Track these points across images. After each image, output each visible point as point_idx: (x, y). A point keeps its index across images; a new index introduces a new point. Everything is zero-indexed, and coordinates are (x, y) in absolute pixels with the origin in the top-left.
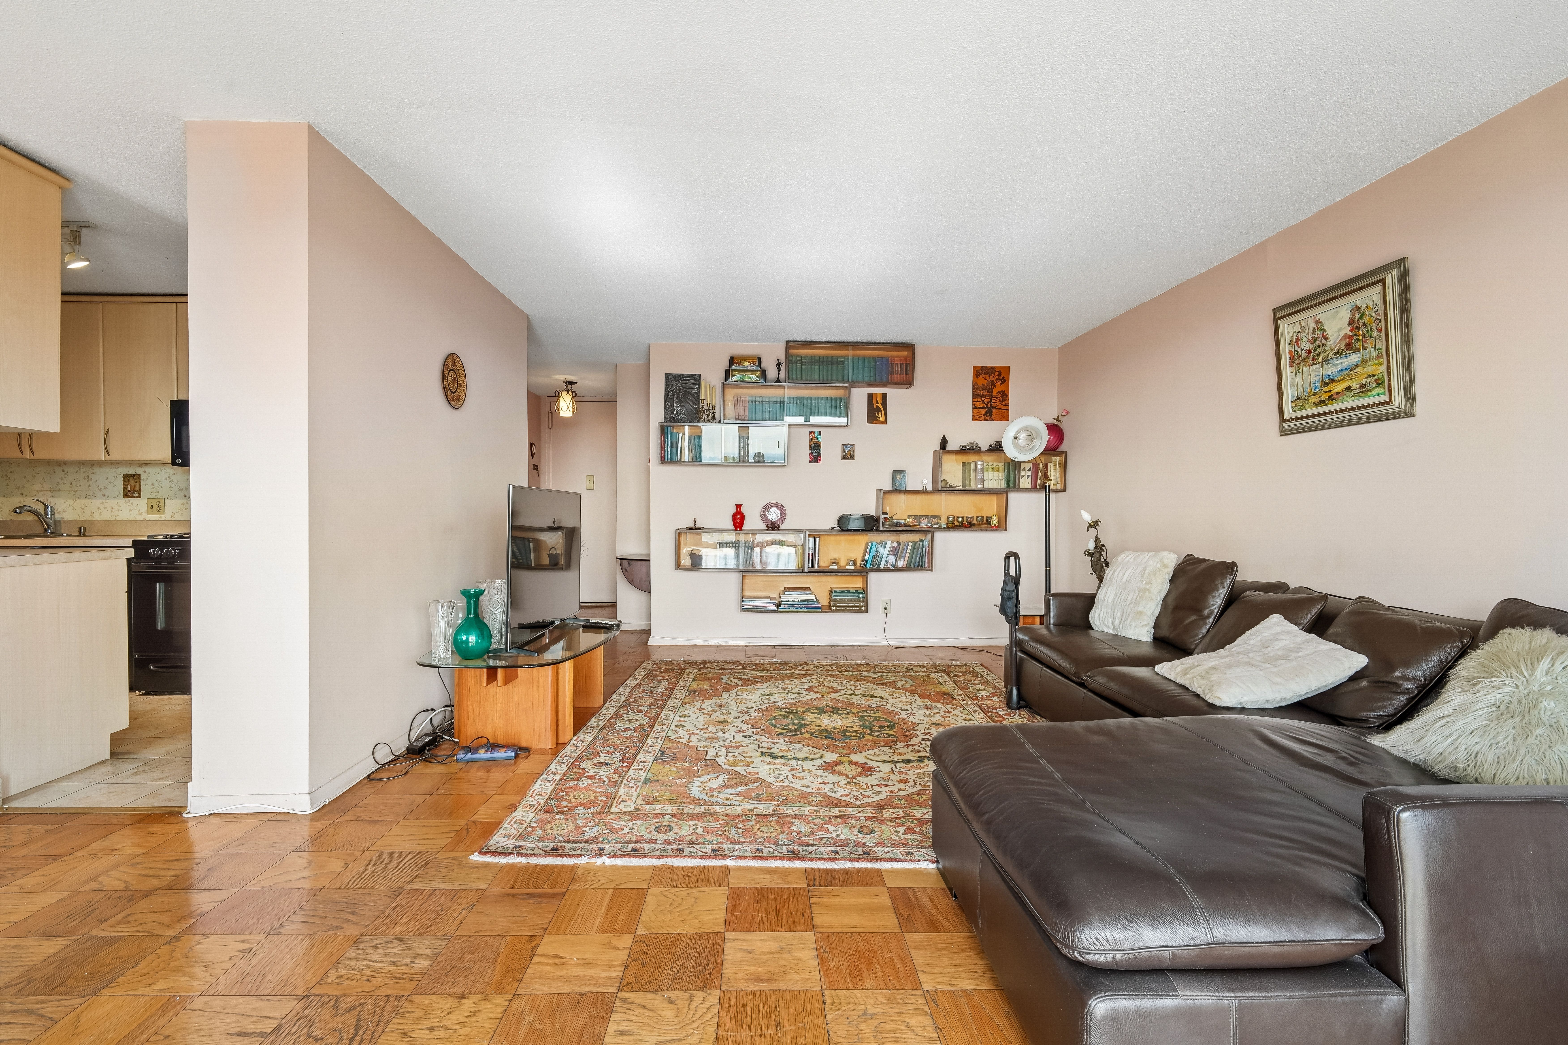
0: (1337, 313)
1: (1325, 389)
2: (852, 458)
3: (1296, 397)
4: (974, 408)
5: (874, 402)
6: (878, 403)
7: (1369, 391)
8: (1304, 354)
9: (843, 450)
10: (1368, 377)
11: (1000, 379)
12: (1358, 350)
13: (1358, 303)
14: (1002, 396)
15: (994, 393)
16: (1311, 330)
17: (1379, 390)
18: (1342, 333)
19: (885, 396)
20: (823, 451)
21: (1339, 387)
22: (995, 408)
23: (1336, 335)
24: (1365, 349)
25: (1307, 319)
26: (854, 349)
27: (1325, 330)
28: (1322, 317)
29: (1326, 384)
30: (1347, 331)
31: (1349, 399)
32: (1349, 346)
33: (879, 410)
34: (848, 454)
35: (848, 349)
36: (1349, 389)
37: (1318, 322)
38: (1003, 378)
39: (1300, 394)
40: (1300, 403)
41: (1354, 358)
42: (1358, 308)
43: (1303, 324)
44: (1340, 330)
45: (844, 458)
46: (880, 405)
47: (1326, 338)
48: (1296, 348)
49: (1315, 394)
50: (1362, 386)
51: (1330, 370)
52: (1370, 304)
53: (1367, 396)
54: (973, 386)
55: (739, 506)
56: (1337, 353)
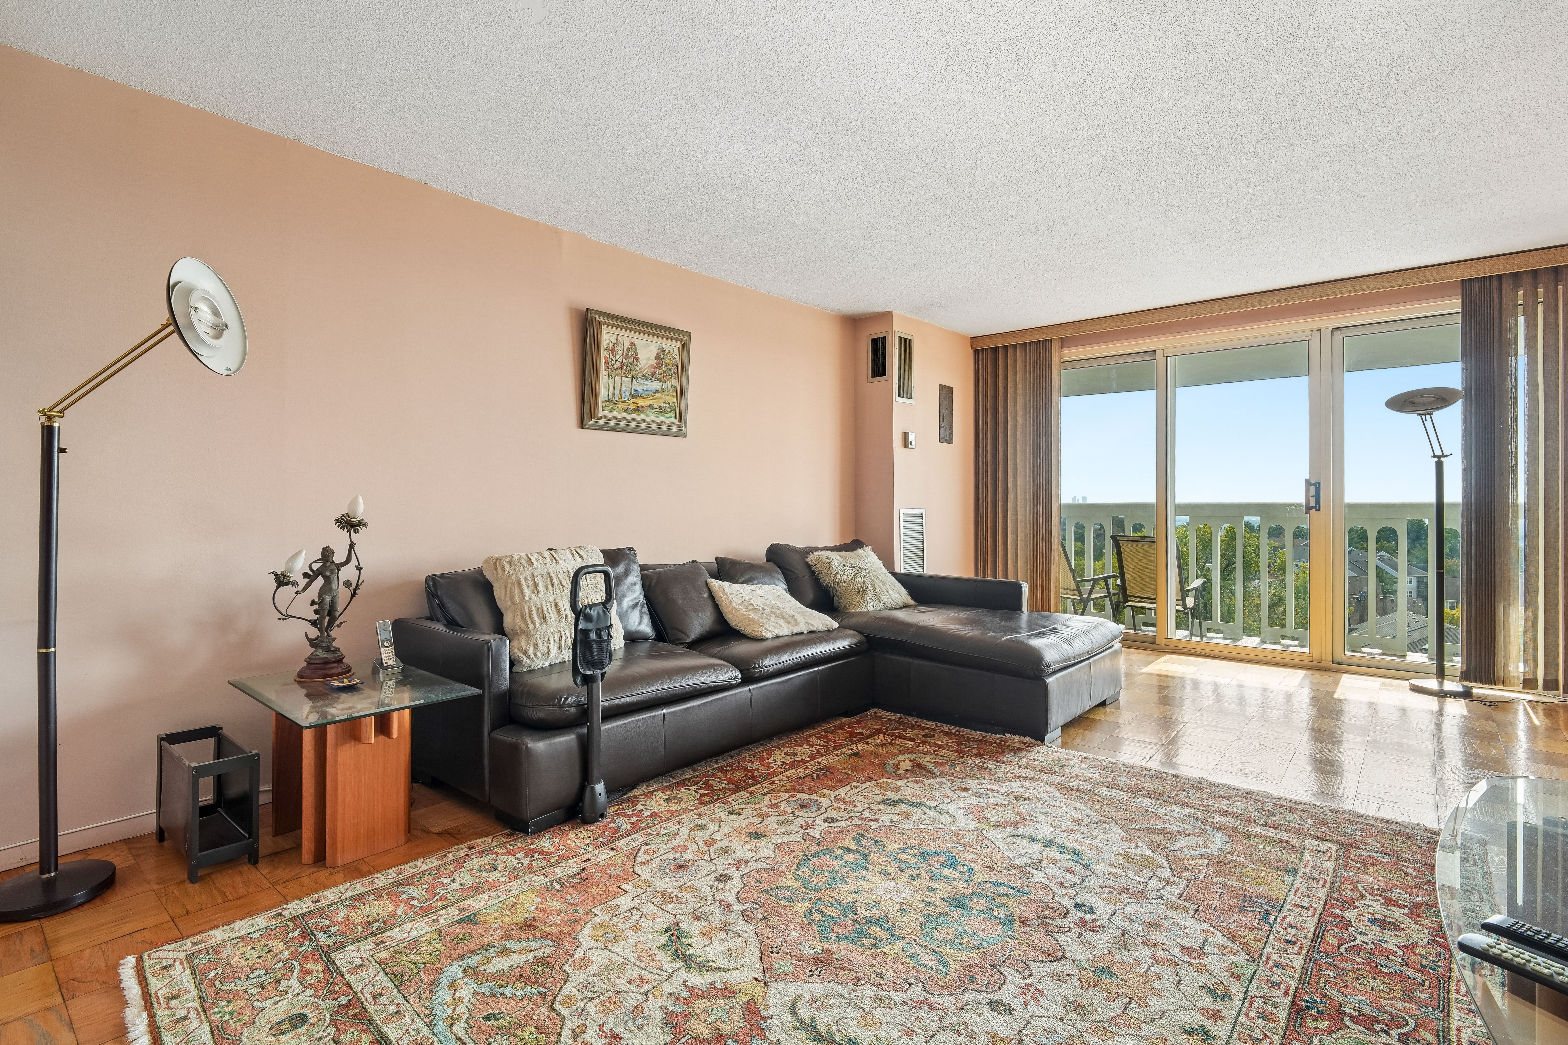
0: (649, 345)
1: (632, 400)
3: (606, 399)
7: (664, 412)
8: (617, 365)
10: (665, 403)
12: (659, 380)
13: (664, 347)
16: (626, 347)
17: (672, 414)
18: (650, 362)
21: (644, 403)
23: (645, 362)
24: (665, 381)
25: (626, 337)
27: (637, 354)
28: (638, 343)
29: (633, 396)
30: (654, 362)
31: (651, 414)
32: (653, 374)
36: (650, 406)
37: (632, 344)
39: (611, 397)
40: (610, 405)
41: (657, 385)
42: (664, 351)
43: (620, 339)
44: (649, 359)
47: (637, 360)
48: (611, 356)
49: (624, 402)
50: (661, 408)
51: (637, 387)
52: (671, 351)
53: (663, 416)
56: (645, 376)
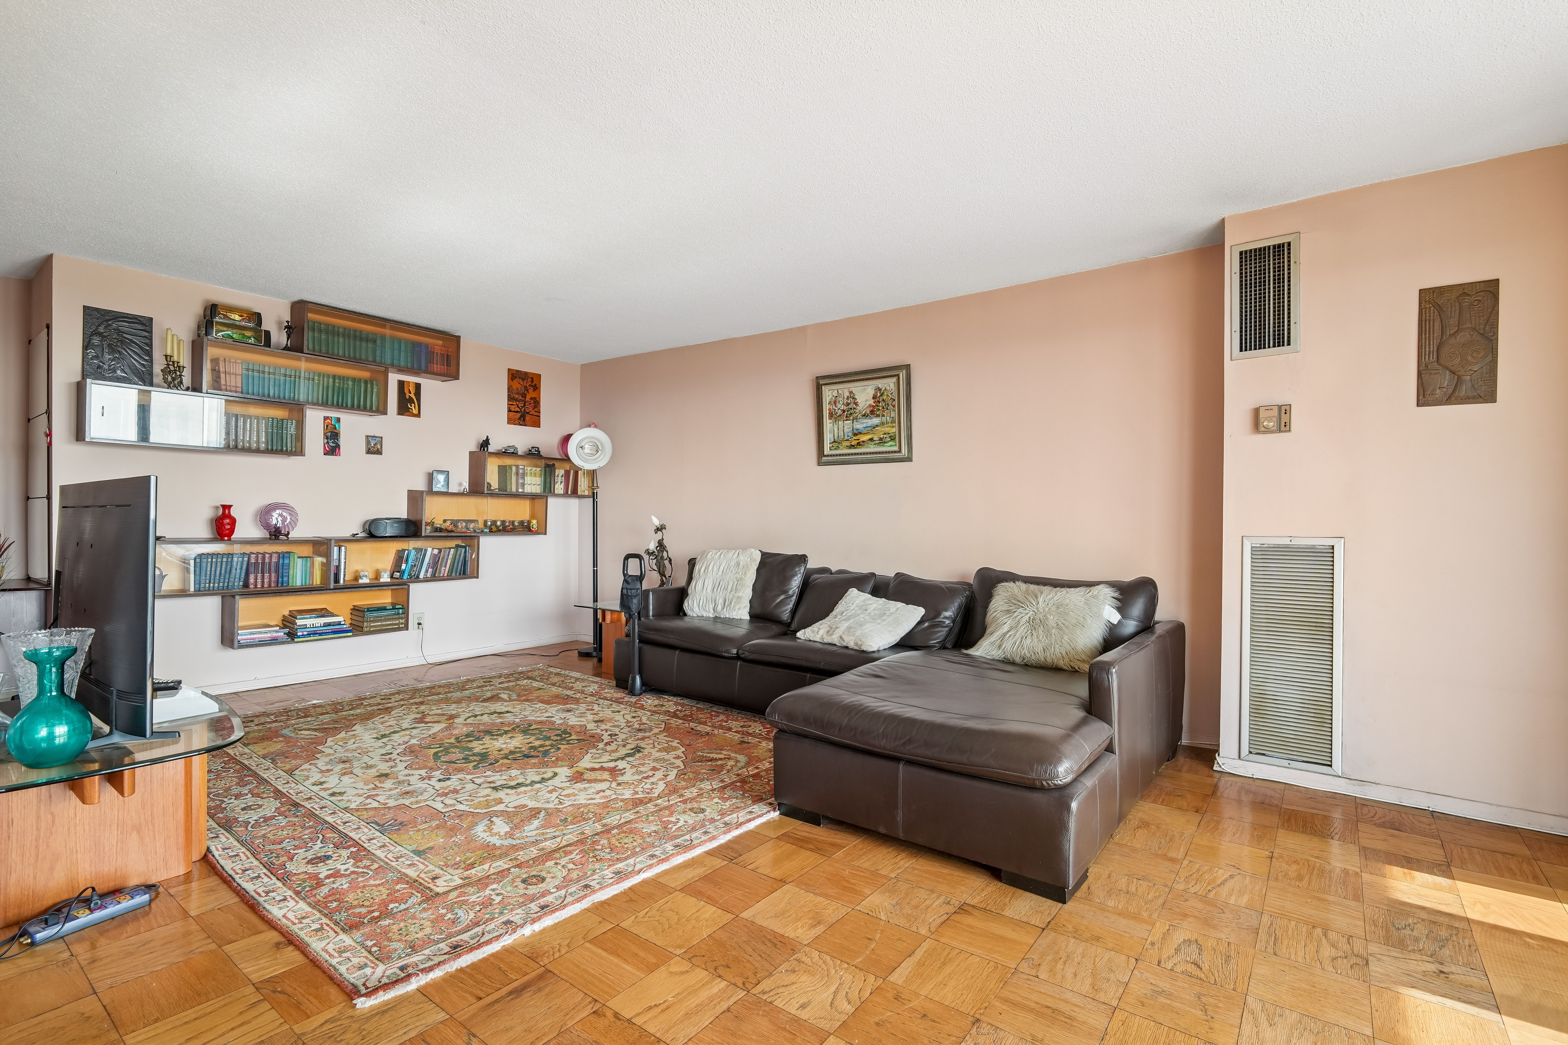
0: (865, 389)
1: (854, 438)
2: (379, 452)
3: (832, 441)
4: (509, 411)
5: (406, 391)
6: (410, 393)
7: (885, 442)
8: (840, 412)
9: (368, 443)
10: (885, 434)
11: (532, 386)
12: (878, 416)
13: (880, 386)
14: (534, 403)
15: (528, 399)
16: (846, 397)
17: (891, 443)
18: (868, 403)
19: (418, 386)
20: (342, 441)
21: (865, 438)
22: (528, 413)
23: (864, 403)
24: (883, 416)
25: (844, 389)
26: (392, 328)
27: (856, 399)
28: (854, 390)
29: (855, 435)
30: (872, 402)
31: (872, 446)
32: (872, 412)
33: (411, 401)
34: (374, 447)
35: (384, 327)
36: (871, 440)
37: (851, 392)
38: (535, 385)
39: (836, 438)
40: (835, 445)
41: (876, 421)
42: (880, 390)
43: (840, 392)
44: (867, 400)
45: (369, 452)
46: (412, 396)
47: (856, 404)
48: (834, 407)
49: (847, 440)
50: (881, 439)
51: (859, 426)
52: (888, 388)
53: (884, 446)
54: (508, 389)
55: (227, 507)
56: (864, 415)
